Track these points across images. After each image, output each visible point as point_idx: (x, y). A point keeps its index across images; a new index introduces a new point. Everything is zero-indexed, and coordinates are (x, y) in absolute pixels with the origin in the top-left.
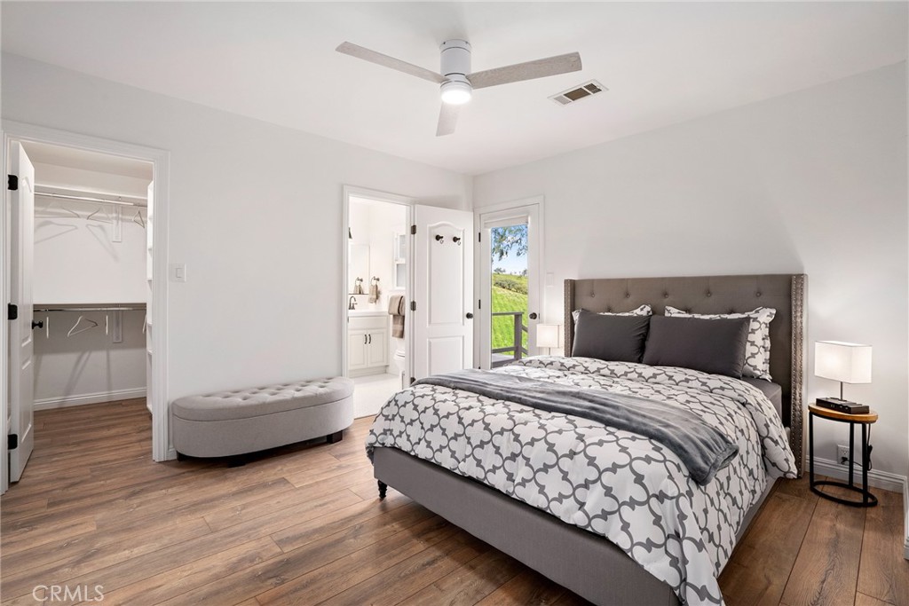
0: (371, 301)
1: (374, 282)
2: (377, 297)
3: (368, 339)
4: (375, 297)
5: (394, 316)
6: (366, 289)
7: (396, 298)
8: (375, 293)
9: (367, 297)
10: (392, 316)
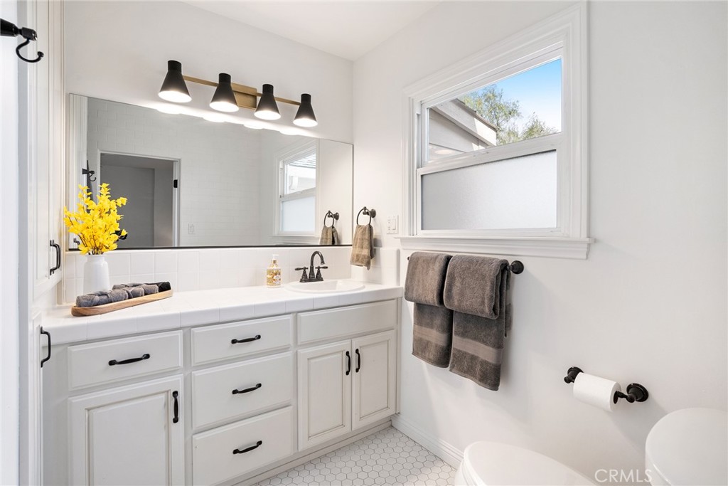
0: (357, 260)
1: (364, 220)
2: (373, 253)
3: (353, 362)
4: (366, 252)
5: (420, 307)
6: (347, 238)
7: (430, 260)
8: (366, 243)
9: (348, 252)
10: (411, 305)
